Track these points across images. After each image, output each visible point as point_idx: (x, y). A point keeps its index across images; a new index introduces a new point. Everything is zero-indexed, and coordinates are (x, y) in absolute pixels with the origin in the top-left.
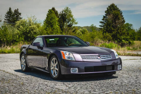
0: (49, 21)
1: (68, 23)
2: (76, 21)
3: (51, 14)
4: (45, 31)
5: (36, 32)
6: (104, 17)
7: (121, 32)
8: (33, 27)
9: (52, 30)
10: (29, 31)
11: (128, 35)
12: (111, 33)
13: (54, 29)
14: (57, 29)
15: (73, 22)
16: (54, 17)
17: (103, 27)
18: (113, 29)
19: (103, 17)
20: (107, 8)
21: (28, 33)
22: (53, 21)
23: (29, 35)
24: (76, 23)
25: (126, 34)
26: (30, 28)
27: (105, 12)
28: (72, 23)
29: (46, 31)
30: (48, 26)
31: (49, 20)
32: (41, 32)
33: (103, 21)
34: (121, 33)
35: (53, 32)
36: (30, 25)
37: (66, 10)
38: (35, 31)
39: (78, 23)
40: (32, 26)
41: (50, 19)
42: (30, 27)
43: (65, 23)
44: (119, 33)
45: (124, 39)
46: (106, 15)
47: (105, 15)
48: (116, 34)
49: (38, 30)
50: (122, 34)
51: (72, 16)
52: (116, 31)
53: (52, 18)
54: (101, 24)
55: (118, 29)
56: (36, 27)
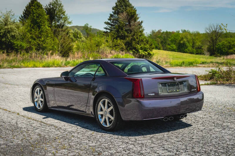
0: (35, 20)
1: (58, 21)
2: (70, 20)
3: (38, 9)
4: (29, 34)
5: (15, 35)
6: (111, 16)
7: (137, 38)
8: (11, 28)
9: (40, 33)
10: (4, 34)
11: (147, 43)
12: (124, 40)
13: (42, 31)
14: (46, 31)
15: (65, 21)
16: (42, 14)
17: (109, 29)
18: (126, 34)
19: (109, 16)
20: (116, 4)
21: (2, 37)
22: (41, 19)
23: (4, 39)
24: (70, 23)
25: (145, 42)
26: (6, 29)
27: (113, 9)
28: (63, 23)
29: (31, 34)
30: (33, 27)
31: (35, 18)
32: (21, 35)
33: (109, 21)
34: (138, 40)
35: (41, 35)
36: (6, 25)
37: (55, 3)
38: (13, 34)
39: (72, 22)
40: (9, 27)
41: (37, 17)
42: (6, 27)
43: (54, 22)
44: (135, 40)
45: (141, 49)
46: (115, 13)
47: (112, 14)
48: (131, 42)
49: (17, 32)
50: (139, 42)
51: (64, 12)
52: (131, 38)
53: (39, 15)
54: (107, 25)
55: (134, 35)
56: (16, 28)
